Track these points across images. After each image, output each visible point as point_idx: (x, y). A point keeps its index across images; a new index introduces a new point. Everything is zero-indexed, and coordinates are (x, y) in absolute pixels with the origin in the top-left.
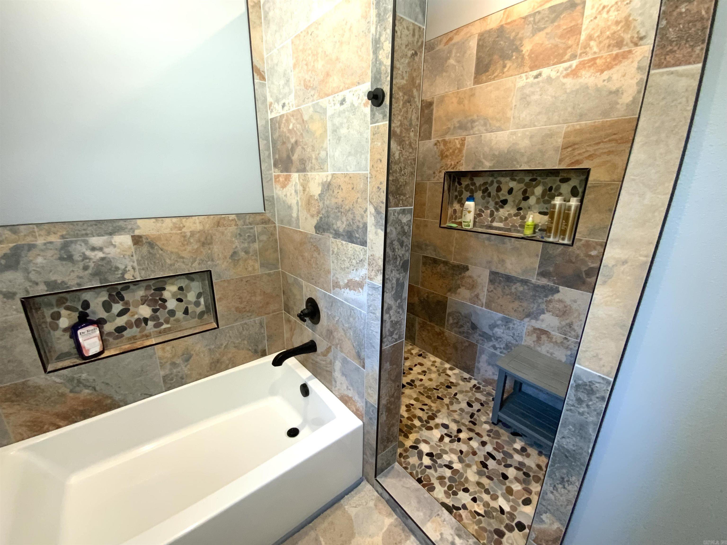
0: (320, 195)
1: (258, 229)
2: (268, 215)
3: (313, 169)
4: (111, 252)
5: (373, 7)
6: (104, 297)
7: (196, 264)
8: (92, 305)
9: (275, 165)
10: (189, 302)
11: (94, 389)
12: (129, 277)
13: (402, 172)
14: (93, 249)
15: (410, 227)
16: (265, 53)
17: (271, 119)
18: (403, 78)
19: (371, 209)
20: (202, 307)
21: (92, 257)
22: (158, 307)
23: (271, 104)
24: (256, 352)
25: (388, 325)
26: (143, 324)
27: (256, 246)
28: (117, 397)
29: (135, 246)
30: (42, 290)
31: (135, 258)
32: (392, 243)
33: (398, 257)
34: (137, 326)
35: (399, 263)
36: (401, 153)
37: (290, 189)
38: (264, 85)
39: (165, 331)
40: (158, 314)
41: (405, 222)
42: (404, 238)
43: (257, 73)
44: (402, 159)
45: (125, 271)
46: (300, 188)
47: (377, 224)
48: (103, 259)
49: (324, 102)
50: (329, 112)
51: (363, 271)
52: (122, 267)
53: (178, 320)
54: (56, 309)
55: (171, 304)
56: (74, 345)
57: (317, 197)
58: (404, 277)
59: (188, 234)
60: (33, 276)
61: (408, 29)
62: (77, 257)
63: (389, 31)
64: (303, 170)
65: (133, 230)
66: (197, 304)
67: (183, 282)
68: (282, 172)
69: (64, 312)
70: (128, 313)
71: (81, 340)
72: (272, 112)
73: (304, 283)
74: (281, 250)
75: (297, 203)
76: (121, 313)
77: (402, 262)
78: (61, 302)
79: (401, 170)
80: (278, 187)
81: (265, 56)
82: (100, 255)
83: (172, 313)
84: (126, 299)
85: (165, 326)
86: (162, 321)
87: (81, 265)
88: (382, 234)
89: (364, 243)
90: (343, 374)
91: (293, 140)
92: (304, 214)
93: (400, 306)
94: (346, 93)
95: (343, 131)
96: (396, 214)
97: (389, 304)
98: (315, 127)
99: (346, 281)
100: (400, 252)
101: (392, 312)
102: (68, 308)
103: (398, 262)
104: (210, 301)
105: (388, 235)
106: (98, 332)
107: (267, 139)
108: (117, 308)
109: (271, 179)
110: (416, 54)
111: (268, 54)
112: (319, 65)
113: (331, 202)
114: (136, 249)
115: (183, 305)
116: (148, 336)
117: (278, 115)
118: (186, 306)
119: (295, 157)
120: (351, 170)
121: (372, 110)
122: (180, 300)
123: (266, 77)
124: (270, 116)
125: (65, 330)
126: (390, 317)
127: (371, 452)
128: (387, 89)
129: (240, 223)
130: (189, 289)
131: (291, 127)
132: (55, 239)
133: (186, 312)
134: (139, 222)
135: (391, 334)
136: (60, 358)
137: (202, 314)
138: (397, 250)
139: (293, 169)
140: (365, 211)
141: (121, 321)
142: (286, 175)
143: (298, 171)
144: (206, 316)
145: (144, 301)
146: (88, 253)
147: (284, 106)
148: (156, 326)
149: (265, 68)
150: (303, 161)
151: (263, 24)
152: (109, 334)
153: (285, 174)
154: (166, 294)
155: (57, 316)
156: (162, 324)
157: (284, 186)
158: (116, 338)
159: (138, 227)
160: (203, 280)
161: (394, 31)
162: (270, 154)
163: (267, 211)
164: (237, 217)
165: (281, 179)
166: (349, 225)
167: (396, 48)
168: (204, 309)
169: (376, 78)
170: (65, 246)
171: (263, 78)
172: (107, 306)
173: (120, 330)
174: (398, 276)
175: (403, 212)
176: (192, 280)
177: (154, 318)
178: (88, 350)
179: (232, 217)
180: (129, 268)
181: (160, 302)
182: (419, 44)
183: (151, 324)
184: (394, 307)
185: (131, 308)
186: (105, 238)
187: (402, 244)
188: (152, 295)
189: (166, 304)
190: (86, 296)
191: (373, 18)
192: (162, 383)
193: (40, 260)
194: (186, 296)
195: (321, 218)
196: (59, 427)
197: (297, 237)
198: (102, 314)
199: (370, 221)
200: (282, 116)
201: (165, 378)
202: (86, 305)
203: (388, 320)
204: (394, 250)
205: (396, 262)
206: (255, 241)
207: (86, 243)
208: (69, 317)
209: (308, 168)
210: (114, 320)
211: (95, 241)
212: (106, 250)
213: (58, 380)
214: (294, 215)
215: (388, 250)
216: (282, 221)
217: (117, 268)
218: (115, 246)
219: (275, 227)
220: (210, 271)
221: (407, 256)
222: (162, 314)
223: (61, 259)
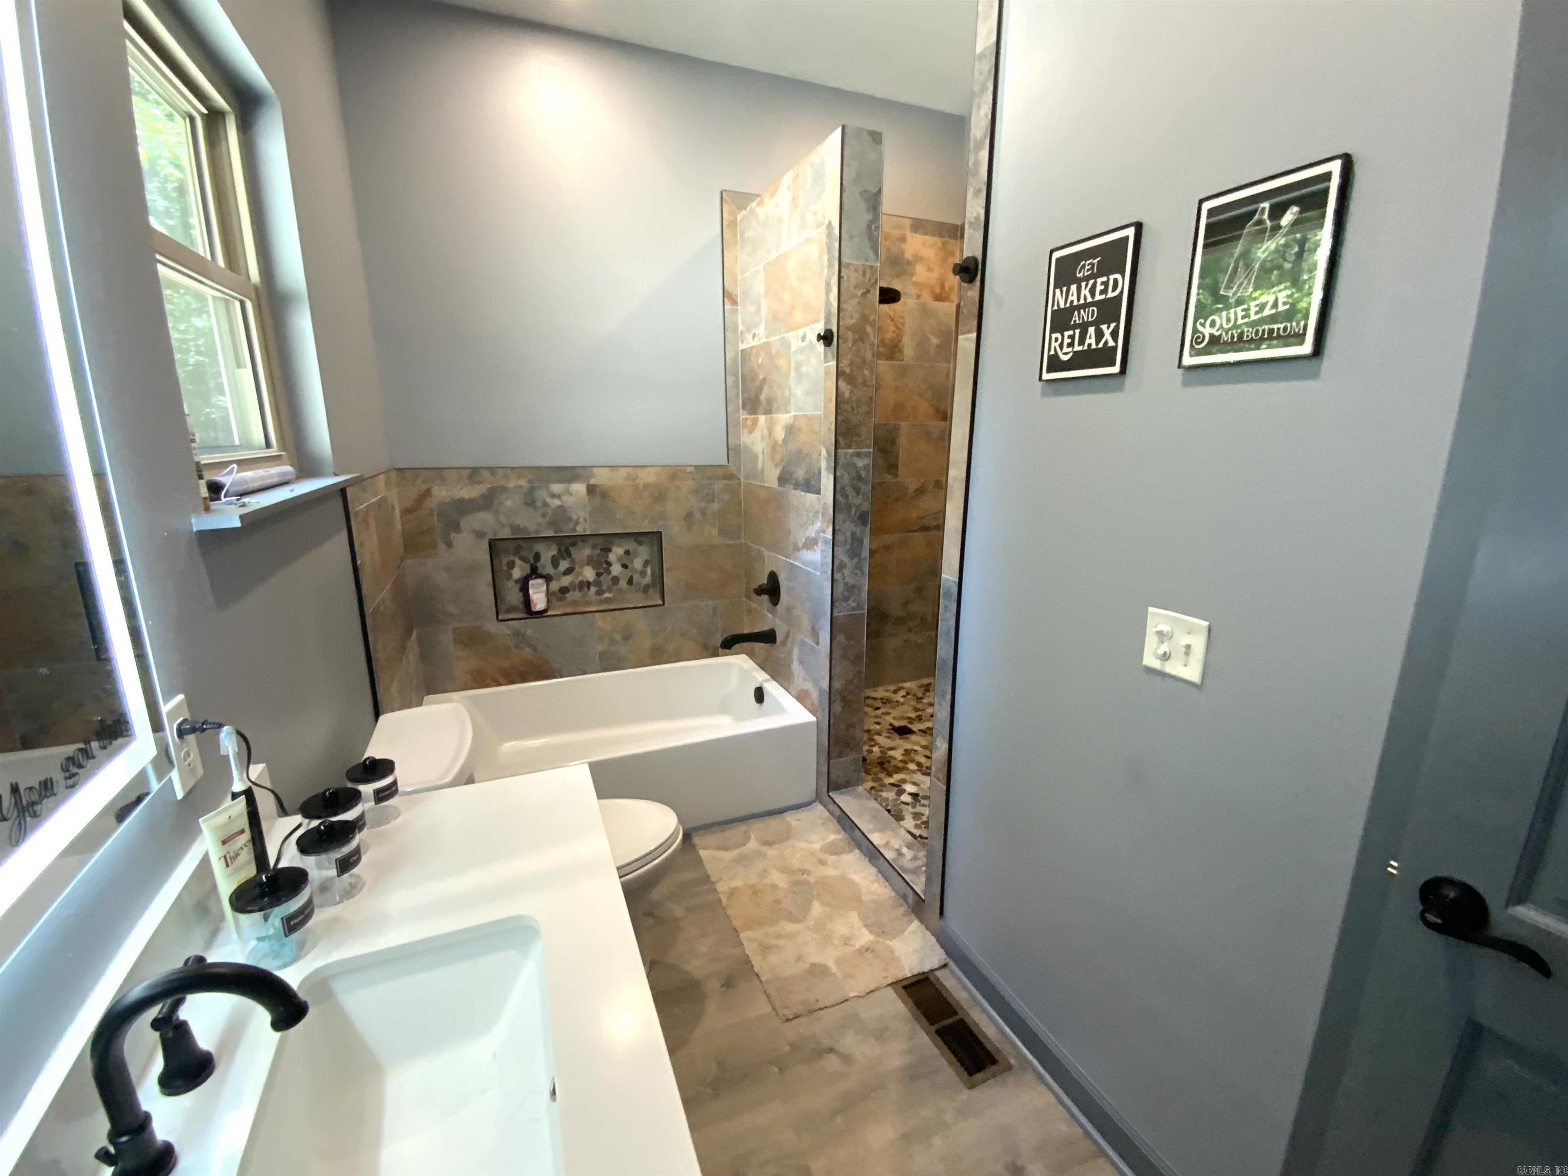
0: (783, 440)
1: (718, 485)
2: (732, 468)
3: (778, 410)
4: (568, 500)
5: (825, 252)
6: (553, 551)
7: (646, 522)
8: (542, 559)
9: (744, 407)
10: (635, 570)
11: (535, 650)
12: (580, 530)
13: (855, 412)
14: (553, 496)
15: (868, 472)
16: (739, 273)
17: (742, 350)
18: (852, 318)
19: (824, 453)
20: (647, 580)
21: (551, 505)
22: (602, 571)
23: (742, 333)
24: (706, 647)
25: (840, 588)
26: (586, 589)
27: (715, 506)
28: (556, 666)
29: (589, 496)
30: (506, 533)
31: (588, 509)
32: (843, 488)
33: (852, 505)
34: (580, 590)
35: (855, 513)
36: (852, 392)
37: (757, 435)
38: (735, 312)
39: (608, 601)
40: (602, 578)
41: (861, 465)
42: (861, 485)
43: (728, 298)
44: (854, 398)
45: (577, 523)
46: (766, 432)
47: (827, 469)
48: (559, 507)
49: (790, 335)
50: (793, 348)
51: (818, 525)
52: (575, 517)
53: (620, 590)
54: (512, 558)
55: (616, 569)
56: (522, 599)
57: (780, 442)
58: (863, 532)
59: (641, 487)
60: (502, 519)
61: (856, 271)
62: (539, 504)
63: (836, 277)
64: (768, 412)
65: (589, 478)
66: (643, 574)
67: (631, 545)
68: (750, 414)
69: (518, 562)
70: (574, 572)
71: (531, 592)
72: (742, 342)
73: (766, 553)
74: (745, 512)
75: (763, 451)
76: (568, 571)
77: (858, 513)
78: (517, 551)
79: (853, 409)
80: (745, 432)
81: (739, 277)
82: (557, 502)
83: (615, 580)
84: (573, 556)
85: (607, 595)
86: (604, 588)
87: (541, 511)
88: (832, 477)
89: (818, 492)
90: (801, 662)
91: (761, 377)
92: (769, 465)
93: (858, 566)
94: (806, 329)
95: (804, 369)
96: (848, 457)
97: (841, 561)
98: (782, 362)
99: (803, 541)
100: (856, 500)
101: (846, 572)
102: (521, 558)
103: (853, 512)
104: (657, 571)
105: (839, 480)
106: (545, 588)
107: (735, 374)
108: (564, 565)
109: (739, 423)
110: (868, 291)
111: (741, 275)
112: (786, 296)
113: (793, 446)
114: (589, 499)
115: (628, 573)
116: (589, 604)
117: (748, 346)
118: (630, 574)
119: (763, 397)
120: (810, 412)
121: (825, 350)
122: (625, 566)
123: (739, 300)
124: (742, 346)
125: (517, 581)
126: (844, 578)
127: (824, 757)
128: (835, 330)
129: (699, 477)
130: (636, 554)
131: (760, 361)
132: (523, 483)
133: (630, 582)
134: (595, 470)
135: (846, 599)
136: (508, 611)
137: (647, 587)
138: (850, 497)
139: (761, 410)
140: (820, 455)
141: (566, 581)
142: (754, 418)
143: (765, 413)
144: (651, 591)
145: (590, 561)
146: (549, 500)
147: (754, 336)
148: (599, 593)
149: (739, 292)
150: (769, 401)
151: (739, 243)
152: (554, 593)
153: (753, 416)
154: (612, 557)
155: (511, 565)
156: (604, 592)
157: (751, 432)
158: (560, 599)
159: (594, 476)
160: (652, 546)
161: (840, 277)
162: (738, 393)
163: (730, 464)
164: (695, 469)
165: (749, 423)
166: (807, 472)
167: (843, 291)
168: (650, 582)
169: (828, 320)
170: (531, 491)
171: (735, 302)
172: (555, 563)
173: (564, 590)
174: (854, 528)
175: (858, 455)
176: (640, 543)
177: (597, 583)
178: (536, 604)
179: (689, 469)
180: (581, 520)
181: (605, 566)
182: (873, 281)
183: (593, 589)
184: (849, 565)
185: (576, 567)
186: (564, 485)
187: (857, 491)
188: (597, 556)
189: (611, 568)
190: (540, 547)
191: (826, 263)
192: (597, 659)
193: (509, 503)
194: (632, 563)
195: (784, 467)
196: (499, 685)
197: (762, 495)
198: (549, 570)
199: (823, 465)
200: (752, 347)
201: (602, 655)
202: (537, 557)
203: (840, 580)
204: (847, 497)
205: (851, 512)
206: (713, 501)
207: (548, 488)
208: (522, 569)
209: (774, 409)
210: (559, 579)
211: (557, 488)
212: (564, 498)
213: (508, 632)
214: (760, 466)
215: (838, 496)
216: (747, 477)
217: (570, 519)
218: (571, 494)
219: (740, 484)
220: (661, 533)
221: (866, 506)
222: (606, 580)
223: (526, 504)
